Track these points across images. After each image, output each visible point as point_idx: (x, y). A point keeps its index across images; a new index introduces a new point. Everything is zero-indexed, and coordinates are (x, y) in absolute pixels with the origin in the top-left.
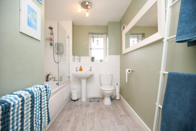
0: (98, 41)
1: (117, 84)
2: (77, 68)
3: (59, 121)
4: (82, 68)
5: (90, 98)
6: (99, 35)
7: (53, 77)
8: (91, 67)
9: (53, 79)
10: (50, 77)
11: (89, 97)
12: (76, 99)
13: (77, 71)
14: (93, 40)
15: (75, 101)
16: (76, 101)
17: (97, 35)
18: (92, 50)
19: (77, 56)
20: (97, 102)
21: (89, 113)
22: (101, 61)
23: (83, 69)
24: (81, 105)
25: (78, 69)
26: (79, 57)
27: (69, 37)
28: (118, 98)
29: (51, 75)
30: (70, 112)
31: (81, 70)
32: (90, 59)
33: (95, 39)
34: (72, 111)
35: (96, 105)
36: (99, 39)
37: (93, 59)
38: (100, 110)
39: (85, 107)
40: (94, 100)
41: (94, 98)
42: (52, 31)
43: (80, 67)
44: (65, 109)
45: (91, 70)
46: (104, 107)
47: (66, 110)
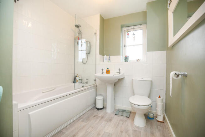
0: (134, 35)
1: (160, 97)
2: (103, 69)
3: (65, 133)
4: (109, 70)
5: (118, 110)
6: (135, 27)
7: (80, 79)
8: (120, 69)
9: (80, 81)
10: (77, 78)
11: (117, 108)
12: (101, 107)
13: (103, 73)
14: (128, 34)
15: (98, 109)
16: (100, 110)
17: (132, 27)
18: (127, 47)
19: (107, 56)
20: (125, 118)
21: (105, 132)
22: (137, 61)
23: (110, 72)
24: (102, 117)
25: (105, 71)
26: (108, 57)
27: (95, 34)
28: (160, 119)
29: (79, 77)
30: (84, 124)
31: (108, 72)
32: (122, 58)
33: (131, 33)
34: (88, 123)
35: (121, 122)
36: (135, 32)
37: (126, 59)
38: (122, 132)
39: (106, 121)
40: (122, 114)
41: (124, 111)
42: (79, 29)
43: (107, 69)
44: (81, 118)
45: (119, 73)
46: (131, 129)
47: (81, 120)
